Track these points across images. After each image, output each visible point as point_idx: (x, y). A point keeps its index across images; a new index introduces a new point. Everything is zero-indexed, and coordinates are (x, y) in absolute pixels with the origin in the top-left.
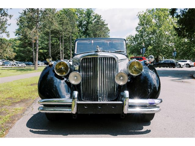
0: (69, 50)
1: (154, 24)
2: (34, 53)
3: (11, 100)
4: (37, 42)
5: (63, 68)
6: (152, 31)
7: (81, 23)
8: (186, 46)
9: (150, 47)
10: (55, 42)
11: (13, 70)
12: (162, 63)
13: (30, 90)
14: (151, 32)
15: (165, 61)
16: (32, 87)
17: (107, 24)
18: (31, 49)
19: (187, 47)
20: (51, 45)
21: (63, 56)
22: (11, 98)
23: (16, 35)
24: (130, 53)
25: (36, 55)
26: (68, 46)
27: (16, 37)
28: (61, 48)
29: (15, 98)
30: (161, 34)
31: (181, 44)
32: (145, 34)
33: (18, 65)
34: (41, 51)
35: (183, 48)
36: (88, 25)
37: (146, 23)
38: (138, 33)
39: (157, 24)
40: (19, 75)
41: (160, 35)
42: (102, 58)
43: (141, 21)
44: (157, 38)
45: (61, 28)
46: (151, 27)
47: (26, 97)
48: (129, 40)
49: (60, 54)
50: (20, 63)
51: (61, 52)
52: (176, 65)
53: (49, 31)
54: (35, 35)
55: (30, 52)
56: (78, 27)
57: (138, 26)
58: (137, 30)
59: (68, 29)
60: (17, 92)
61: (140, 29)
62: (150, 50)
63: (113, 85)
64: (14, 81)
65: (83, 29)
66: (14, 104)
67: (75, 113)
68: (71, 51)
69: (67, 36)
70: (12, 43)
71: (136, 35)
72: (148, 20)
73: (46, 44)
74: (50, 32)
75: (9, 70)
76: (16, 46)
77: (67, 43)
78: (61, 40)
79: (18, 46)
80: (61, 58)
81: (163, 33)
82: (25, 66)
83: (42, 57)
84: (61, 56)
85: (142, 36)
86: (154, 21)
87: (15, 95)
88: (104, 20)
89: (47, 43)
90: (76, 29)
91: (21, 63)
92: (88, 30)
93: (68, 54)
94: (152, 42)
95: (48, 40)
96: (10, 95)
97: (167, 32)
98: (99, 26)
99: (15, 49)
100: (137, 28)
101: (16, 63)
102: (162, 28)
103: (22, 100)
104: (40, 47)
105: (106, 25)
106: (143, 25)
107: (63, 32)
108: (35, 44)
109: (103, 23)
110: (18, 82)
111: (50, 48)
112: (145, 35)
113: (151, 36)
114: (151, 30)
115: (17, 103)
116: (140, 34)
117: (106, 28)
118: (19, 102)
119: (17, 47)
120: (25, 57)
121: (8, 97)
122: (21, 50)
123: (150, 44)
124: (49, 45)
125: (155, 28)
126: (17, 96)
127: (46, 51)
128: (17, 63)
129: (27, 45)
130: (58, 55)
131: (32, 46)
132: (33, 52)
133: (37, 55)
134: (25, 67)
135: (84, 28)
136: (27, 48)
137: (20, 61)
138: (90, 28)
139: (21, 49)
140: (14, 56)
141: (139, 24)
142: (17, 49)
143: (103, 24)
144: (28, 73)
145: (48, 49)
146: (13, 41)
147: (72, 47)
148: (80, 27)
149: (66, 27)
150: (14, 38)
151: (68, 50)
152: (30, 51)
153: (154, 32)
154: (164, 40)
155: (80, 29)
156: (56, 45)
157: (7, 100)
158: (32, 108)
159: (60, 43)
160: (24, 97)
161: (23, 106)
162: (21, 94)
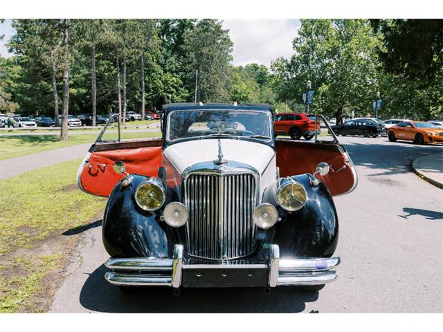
0: (138, 90)
1: (333, 34)
2: (57, 98)
3: (28, 234)
5: (152, 195)
6: (330, 50)
7: (168, 27)
8: (403, 85)
9: (324, 88)
10: (105, 71)
12: (349, 127)
13: (64, 205)
14: (327, 51)
15: (354, 121)
16: (66, 195)
17: (228, 30)
18: (50, 86)
19: (406, 87)
20: (97, 77)
21: (126, 104)
22: (28, 228)
23: (11, 51)
24: (280, 98)
26: (136, 80)
27: (11, 56)
28: (121, 85)
29: (36, 229)
30: (350, 57)
31: (392, 82)
32: (314, 55)
35: (398, 90)
36: (183, 32)
37: (317, 31)
38: (298, 54)
39: (340, 33)
41: (347, 60)
42: (228, 176)
43: (306, 27)
44: (340, 66)
45: (121, 40)
46: (328, 40)
48: (276, 69)
49: (118, 100)
50: (23, 120)
51: (120, 95)
52: (380, 132)
53: (91, 44)
54: (61, 58)
55: (48, 93)
56: (159, 36)
57: (299, 36)
58: (295, 47)
59: (136, 41)
61: (302, 45)
62: (324, 94)
63: (249, 227)
65: (172, 39)
66: (36, 243)
67: (178, 286)
69: (133, 56)
71: (294, 58)
72: (321, 25)
73: (84, 76)
74: (94, 47)
76: (12, 79)
78: (120, 66)
79: (18, 78)
80: (120, 108)
81: (354, 56)
82: (36, 127)
83: (76, 105)
84: (120, 105)
85: (306, 61)
86: (334, 28)
87: (34, 221)
88: (219, 21)
89: (87, 72)
90: (155, 42)
91: (27, 120)
92: (183, 43)
93: (135, 100)
94: (328, 74)
95: (89, 66)
96: (23, 219)
97: (362, 53)
98: (209, 34)
100: (295, 42)
102: (353, 43)
103: (52, 233)
104: (71, 82)
105: (225, 32)
106: (309, 34)
107: (125, 48)
109: (218, 28)
111: (95, 85)
112: (313, 59)
113: (326, 61)
114: (326, 48)
115: (43, 241)
116: (303, 56)
117: (225, 39)
118: (46, 239)
119: (13, 81)
120: (34, 105)
121: (20, 224)
122: (25, 89)
123: (324, 80)
124: (91, 77)
125: (337, 43)
126: (38, 222)
127: (83, 91)
128: (17, 120)
129: (39, 76)
130: (115, 102)
131: (51, 79)
132: (52, 93)
134: (36, 130)
135: (174, 39)
136: (39, 84)
137: (24, 115)
138: (187, 38)
139: (24, 86)
141: (299, 33)
142: (15, 85)
143: (218, 31)
145: (89, 88)
146: (3, 65)
147: (145, 82)
148: (163, 35)
149: (132, 37)
150: (6, 58)
151: (135, 89)
152: (45, 92)
153: (333, 52)
154: (356, 70)
155: (164, 41)
156: (109, 76)
157: (20, 232)
158: (79, 256)
159: (116, 74)
160: (54, 225)
161: (58, 248)
162: (46, 216)
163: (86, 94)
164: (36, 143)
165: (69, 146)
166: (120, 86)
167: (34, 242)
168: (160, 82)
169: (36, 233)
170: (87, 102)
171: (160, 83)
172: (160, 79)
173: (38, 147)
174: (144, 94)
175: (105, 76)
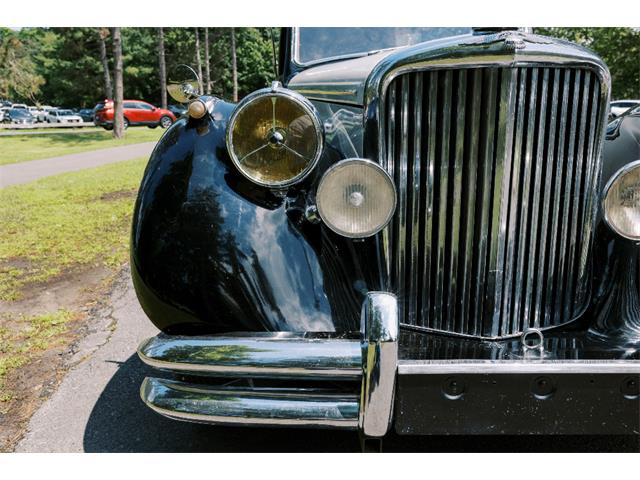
0: (227, 67)
2: (108, 79)
3: (21, 272)
4: (116, 37)
5: (279, 136)
8: (634, 49)
10: (177, 40)
11: (39, 139)
13: (100, 222)
16: (106, 206)
18: (98, 63)
20: (165, 47)
21: (209, 88)
22: (25, 260)
25: (114, 83)
26: (224, 52)
28: (199, 58)
31: (616, 44)
33: (59, 121)
34: (133, 70)
35: (625, 57)
40: (60, 155)
42: (530, 70)
47: (85, 254)
50: (63, 114)
51: (200, 75)
55: (96, 75)
60: (48, 231)
64: (39, 182)
66: (32, 290)
68: (235, 72)
70: (29, 41)
73: (147, 47)
75: (25, 138)
76: (45, 54)
77: (221, 43)
78: (200, 31)
79: (52, 52)
82: (81, 123)
83: (137, 92)
84: (201, 89)
87: (39, 248)
89: (151, 41)
91: (69, 114)
93: (223, 83)
96: (19, 245)
99: (41, 64)
101: (51, 113)
103: (67, 270)
104: (129, 57)
108: (110, 46)
110: (55, 185)
111: (163, 59)
115: (45, 285)
118: (54, 281)
119: (46, 57)
120: (79, 92)
121: (11, 253)
122: (64, 68)
124: (157, 49)
126: (45, 250)
127: (148, 70)
128: (55, 115)
129: (81, 48)
131: (99, 52)
132: (103, 74)
133: (120, 84)
134: (80, 127)
136: (83, 61)
137: (63, 106)
139: (63, 64)
140: (35, 89)
142: (49, 62)
144: (91, 150)
145: (156, 65)
146: (32, 36)
147: (237, 54)
151: (223, 65)
152: (93, 72)
156: (183, 47)
157: (6, 269)
158: (110, 316)
159: (194, 43)
160: (75, 254)
161: (71, 300)
162: (64, 239)
163: (151, 75)
164: (73, 143)
165: (125, 145)
166: (200, 62)
167: (28, 286)
168: (259, 54)
169: (34, 271)
170: (152, 87)
171: (259, 57)
172: (259, 50)
173: (77, 147)
174: (236, 74)
175: (177, 46)
